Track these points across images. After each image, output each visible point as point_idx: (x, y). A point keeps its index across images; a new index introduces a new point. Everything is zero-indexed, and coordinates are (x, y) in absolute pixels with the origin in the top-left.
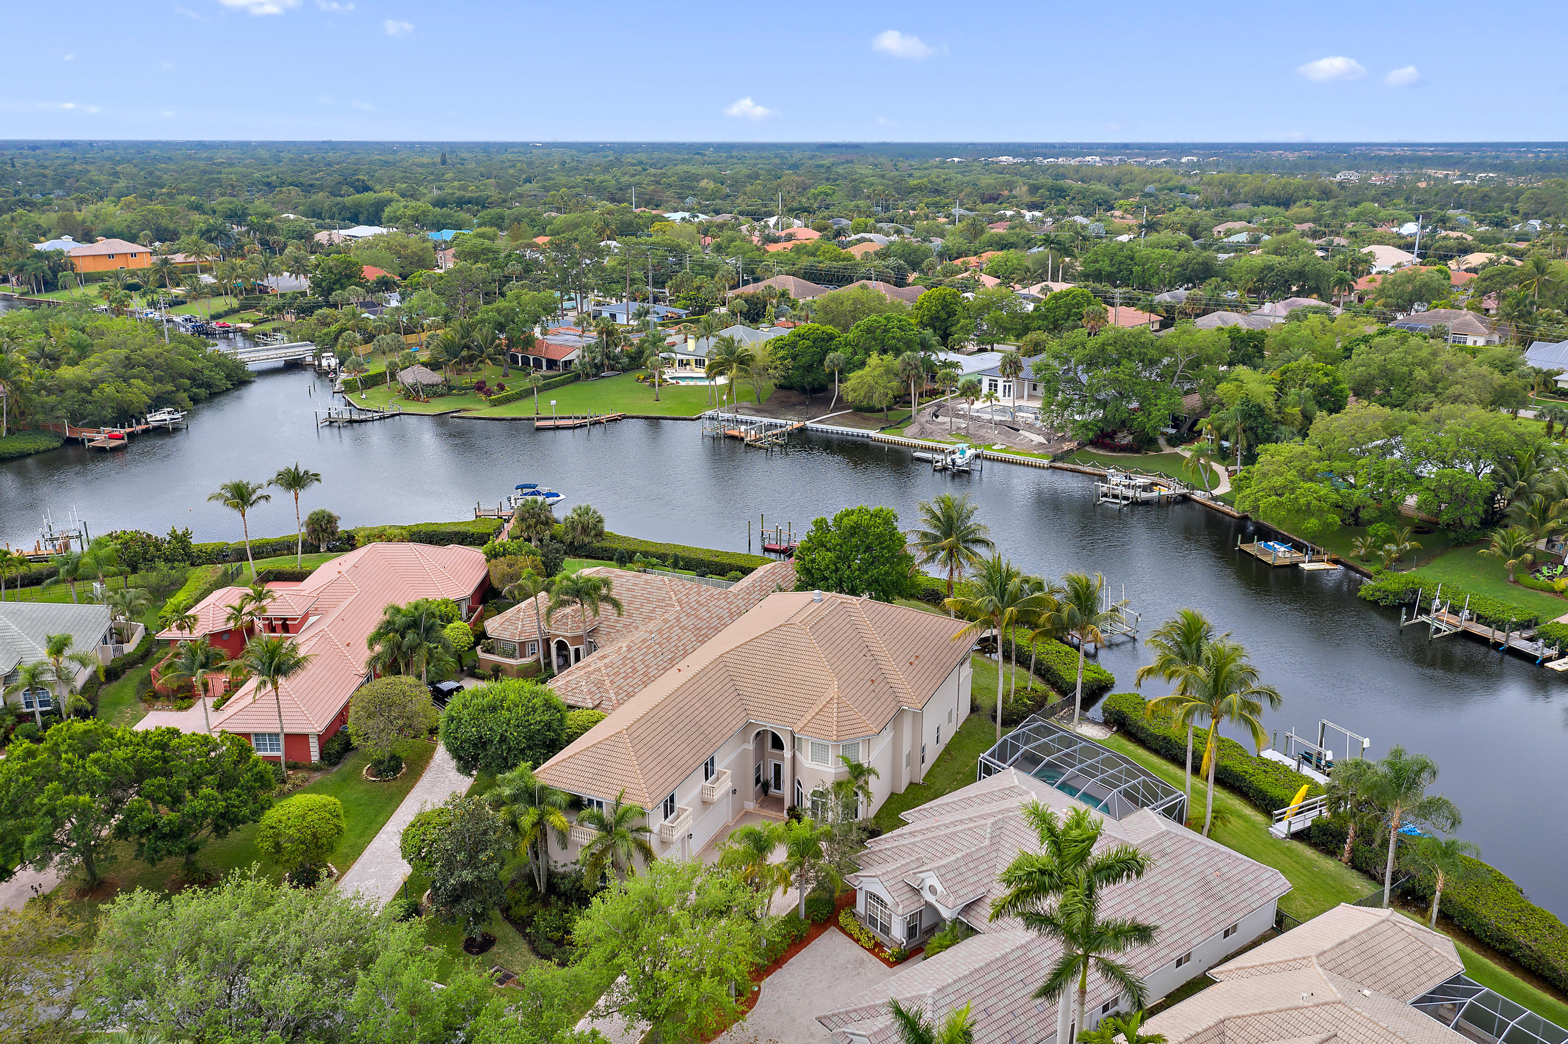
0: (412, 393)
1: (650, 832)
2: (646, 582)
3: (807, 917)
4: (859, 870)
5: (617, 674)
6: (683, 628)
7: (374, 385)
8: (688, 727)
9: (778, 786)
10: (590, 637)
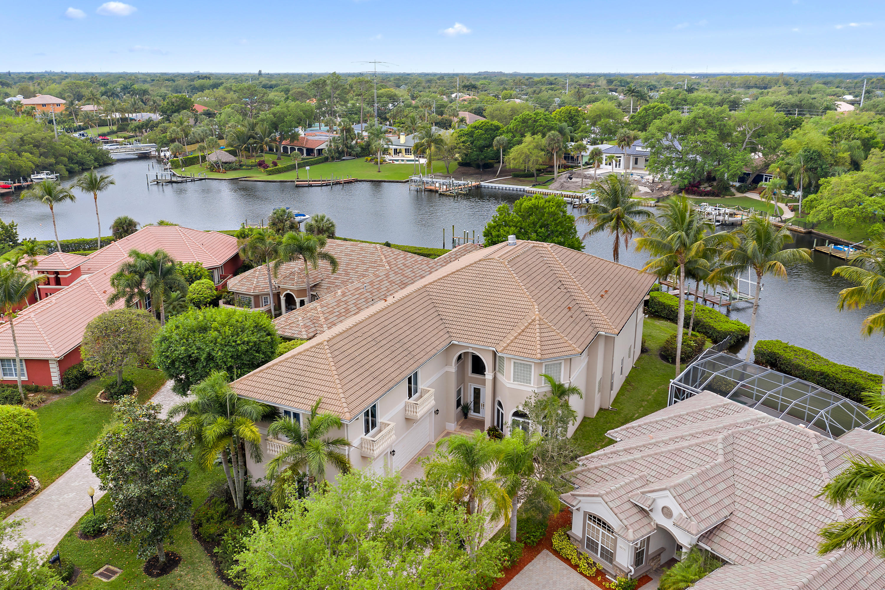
0: (215, 167)
1: (348, 444)
2: (362, 249)
3: (519, 540)
4: (573, 489)
5: (331, 313)
6: (391, 283)
7: (191, 165)
8: (391, 344)
9: (477, 409)
10: (313, 291)
